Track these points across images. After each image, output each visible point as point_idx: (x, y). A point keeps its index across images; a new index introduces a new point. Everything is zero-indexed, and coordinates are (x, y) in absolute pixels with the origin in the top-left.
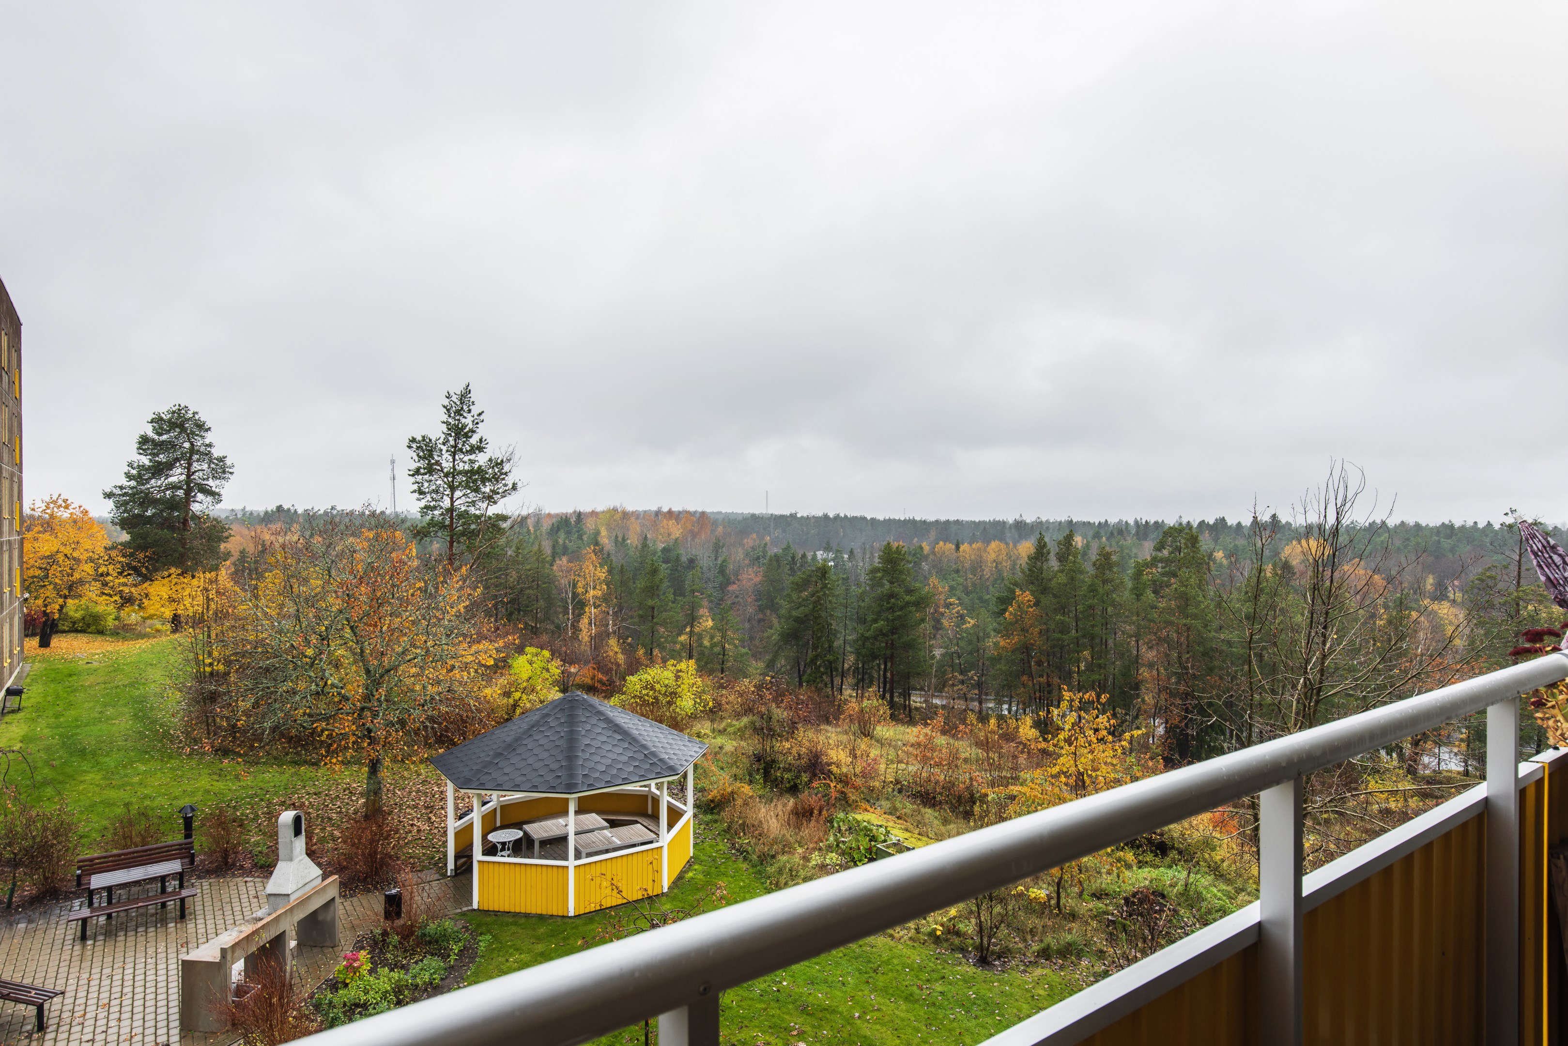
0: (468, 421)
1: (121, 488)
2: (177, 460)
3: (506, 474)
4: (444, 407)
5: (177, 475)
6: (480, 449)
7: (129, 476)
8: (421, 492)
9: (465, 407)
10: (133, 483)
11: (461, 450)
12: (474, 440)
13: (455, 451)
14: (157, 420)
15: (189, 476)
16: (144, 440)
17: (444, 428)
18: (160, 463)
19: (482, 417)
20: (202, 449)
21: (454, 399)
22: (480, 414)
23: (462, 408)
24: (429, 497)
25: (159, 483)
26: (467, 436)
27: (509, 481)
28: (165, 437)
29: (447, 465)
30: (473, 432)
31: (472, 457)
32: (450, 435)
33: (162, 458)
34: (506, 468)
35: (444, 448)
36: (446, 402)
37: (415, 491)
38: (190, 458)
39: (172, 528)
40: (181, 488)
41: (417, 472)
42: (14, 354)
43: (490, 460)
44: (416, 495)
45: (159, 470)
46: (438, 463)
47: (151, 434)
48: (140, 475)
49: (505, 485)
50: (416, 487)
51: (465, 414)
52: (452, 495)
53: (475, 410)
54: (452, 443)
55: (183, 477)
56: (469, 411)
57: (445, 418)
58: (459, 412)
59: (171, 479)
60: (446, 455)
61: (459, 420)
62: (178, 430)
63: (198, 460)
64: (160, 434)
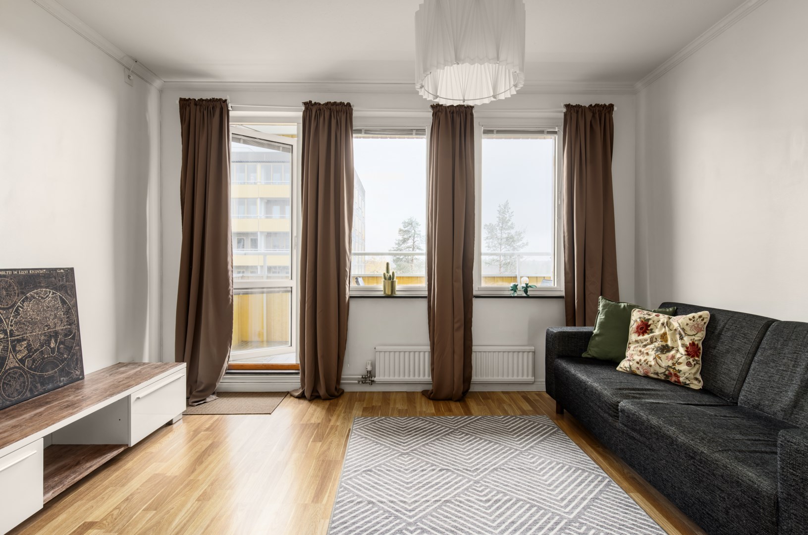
0: (507, 216)
1: (393, 248)
2: (410, 237)
3: (522, 238)
4: (498, 211)
5: (410, 243)
6: (512, 228)
7: (396, 244)
8: (489, 247)
9: (506, 211)
10: (397, 246)
11: (504, 229)
12: (509, 224)
13: (502, 229)
14: (404, 223)
15: (414, 243)
16: (400, 230)
17: (497, 219)
18: (405, 239)
19: (512, 214)
20: (418, 233)
21: (502, 207)
22: (512, 213)
23: (505, 211)
24: (492, 249)
25: (404, 246)
26: (507, 222)
27: (524, 241)
28: (406, 229)
29: (499, 235)
30: (509, 220)
31: (509, 231)
32: (499, 222)
33: (406, 236)
34: (522, 235)
35: (498, 228)
36: (499, 209)
37: (486, 247)
38: (414, 236)
39: (408, 262)
40: (411, 247)
41: (487, 238)
42: (363, 202)
43: (516, 232)
44: (487, 248)
45: (405, 241)
46: (496, 234)
47: (403, 228)
48: (399, 244)
49: (523, 243)
50: (487, 245)
51: (506, 213)
52: (501, 247)
53: (510, 211)
54: (501, 225)
55: (412, 243)
56: (508, 212)
57: (498, 215)
58: (503, 213)
59: (408, 245)
60: (499, 231)
61: (504, 216)
62: (410, 226)
63: (417, 237)
64: (405, 228)
